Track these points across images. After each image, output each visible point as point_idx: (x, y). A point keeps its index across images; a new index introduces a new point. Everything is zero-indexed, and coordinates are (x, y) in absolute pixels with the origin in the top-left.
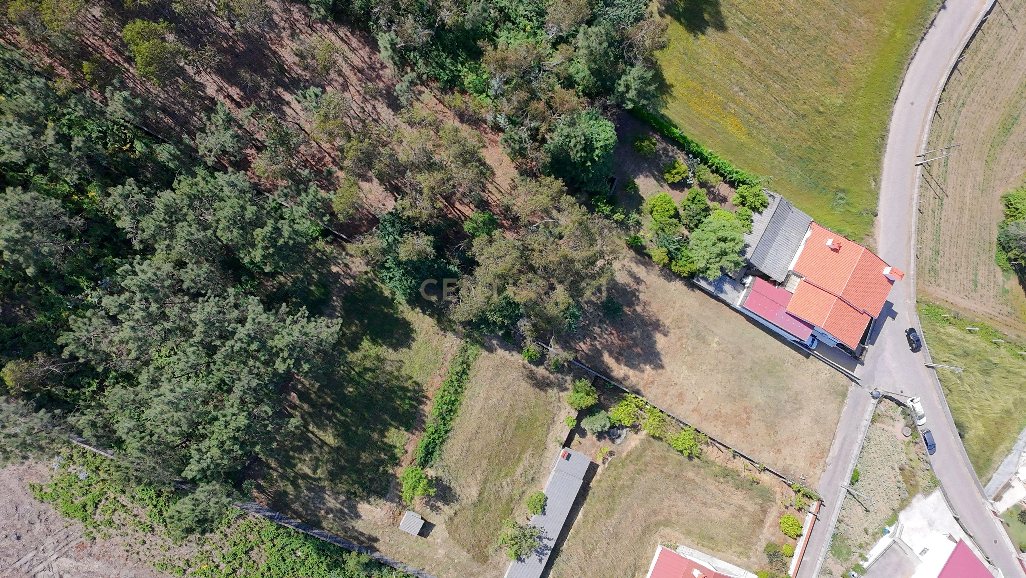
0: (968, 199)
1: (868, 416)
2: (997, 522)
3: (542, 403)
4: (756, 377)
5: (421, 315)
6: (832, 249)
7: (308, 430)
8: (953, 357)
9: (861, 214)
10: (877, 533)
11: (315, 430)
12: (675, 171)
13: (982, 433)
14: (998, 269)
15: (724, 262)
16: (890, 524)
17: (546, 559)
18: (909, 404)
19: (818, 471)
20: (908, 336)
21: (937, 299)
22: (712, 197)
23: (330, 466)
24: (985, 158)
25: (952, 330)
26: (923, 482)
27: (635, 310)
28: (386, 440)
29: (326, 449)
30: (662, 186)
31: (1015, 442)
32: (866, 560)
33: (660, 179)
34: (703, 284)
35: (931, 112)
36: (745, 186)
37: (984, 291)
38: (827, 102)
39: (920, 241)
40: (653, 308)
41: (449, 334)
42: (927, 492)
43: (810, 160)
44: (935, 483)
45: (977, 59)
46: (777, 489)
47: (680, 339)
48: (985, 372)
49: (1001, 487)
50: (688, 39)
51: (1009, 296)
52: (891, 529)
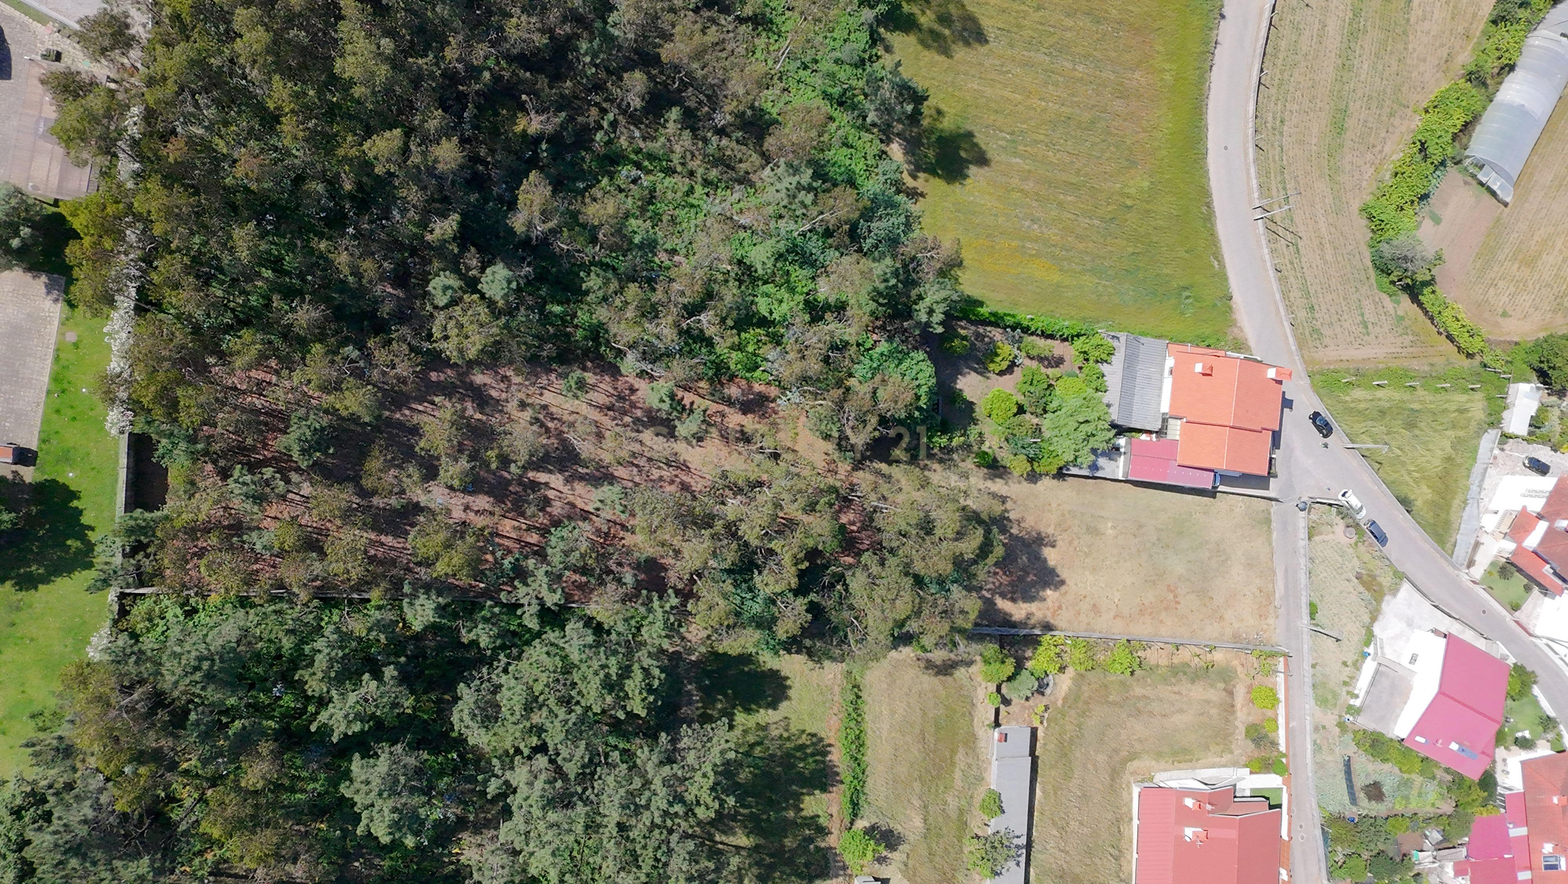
0: (1324, 230)
1: (1303, 533)
2: (1479, 590)
3: (953, 691)
4: (1168, 546)
5: (787, 656)
6: (1204, 374)
7: (717, 843)
8: (1370, 423)
9: (1215, 305)
10: (1357, 661)
11: (724, 838)
12: (1000, 358)
13: (1429, 497)
14: (1385, 296)
15: (1093, 443)
16: (1367, 644)
17: (1023, 859)
18: (1343, 501)
19: (1271, 621)
20: (1314, 423)
21: (1329, 362)
22: (1046, 363)
23: (755, 870)
24: (1327, 171)
25: (1358, 393)
26: (1386, 580)
27: (1011, 535)
28: (803, 813)
29: (744, 853)
30: (988, 378)
31: (1468, 489)
32: (1357, 696)
33: (982, 372)
34: (1074, 471)
35: (1251, 151)
36: (1082, 338)
37: (1378, 329)
38: (1133, 191)
39: (1289, 307)
40: (1030, 522)
41: (827, 663)
42: (1394, 591)
43: (1138, 268)
44: (1400, 576)
45: (1279, 62)
46: (1235, 663)
47: (1070, 543)
48: (1410, 425)
49: (1470, 550)
50: (953, 191)
51: (1407, 323)
52: (1371, 650)
